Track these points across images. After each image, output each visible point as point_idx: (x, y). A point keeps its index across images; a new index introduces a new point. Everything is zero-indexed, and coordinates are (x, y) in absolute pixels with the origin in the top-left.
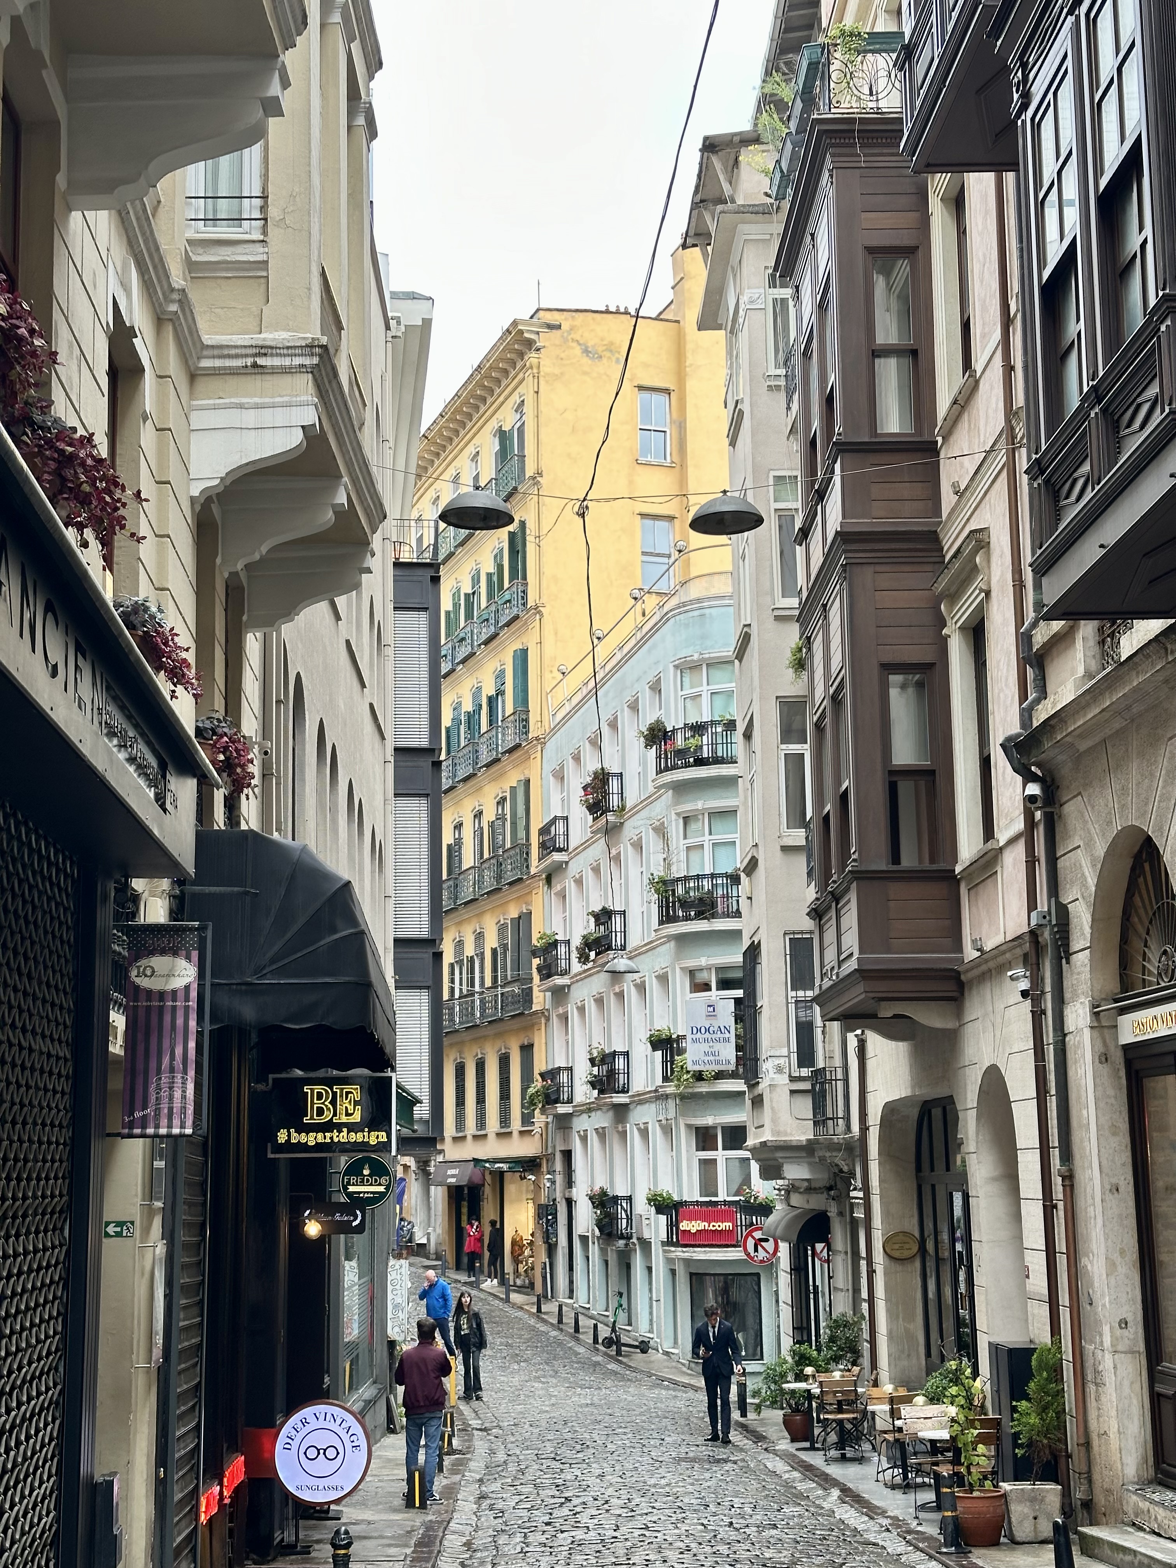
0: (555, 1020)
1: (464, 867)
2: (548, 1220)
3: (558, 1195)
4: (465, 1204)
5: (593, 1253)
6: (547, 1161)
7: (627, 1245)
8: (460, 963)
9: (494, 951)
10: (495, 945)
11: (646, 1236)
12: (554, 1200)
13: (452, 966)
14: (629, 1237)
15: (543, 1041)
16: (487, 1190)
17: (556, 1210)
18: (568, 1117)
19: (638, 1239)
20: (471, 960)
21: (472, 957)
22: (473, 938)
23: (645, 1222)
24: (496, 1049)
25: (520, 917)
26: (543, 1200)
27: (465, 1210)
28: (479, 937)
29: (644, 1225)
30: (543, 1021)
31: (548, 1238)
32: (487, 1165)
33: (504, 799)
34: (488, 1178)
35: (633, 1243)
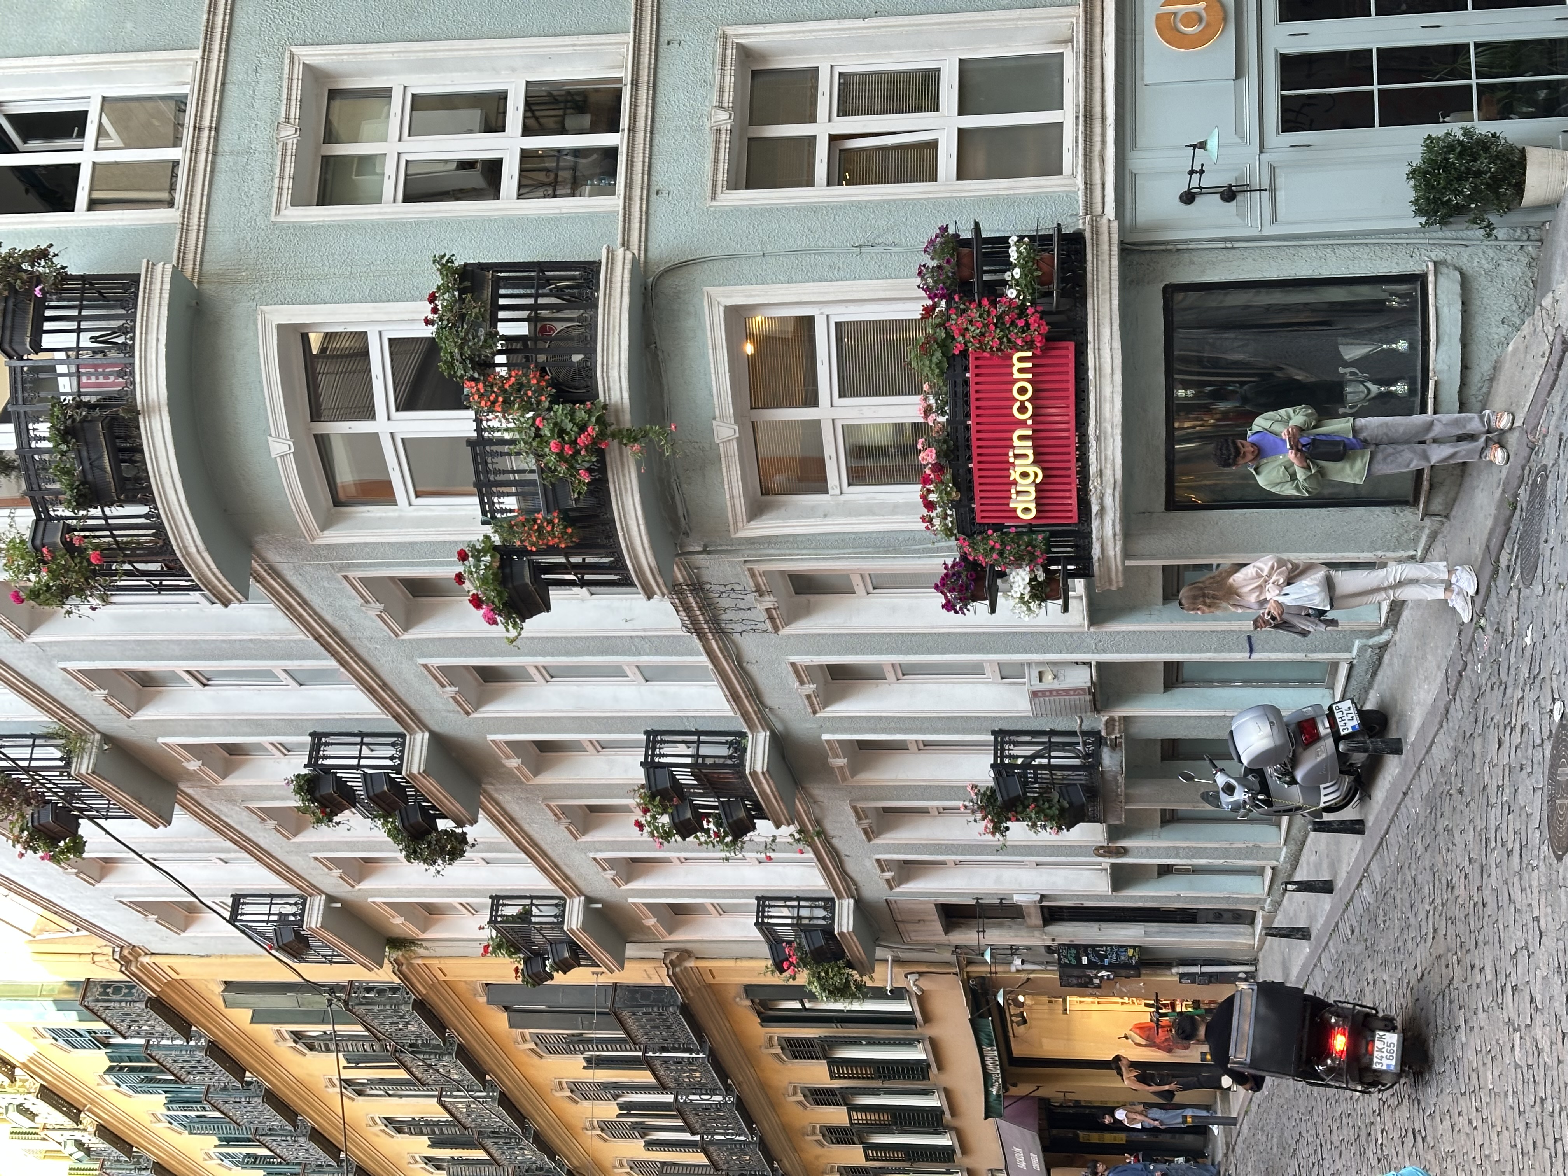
0: (683, 936)
1: (445, 1116)
2: (1091, 965)
3: (1039, 939)
4: (1082, 1135)
5: (1148, 853)
6: (970, 963)
7: (1115, 746)
8: (644, 1130)
9: (593, 1063)
10: (579, 1061)
11: (1082, 679)
12: (1049, 949)
13: (651, 1145)
14: (1096, 739)
15: (731, 964)
16: (1049, 1091)
17: (1069, 946)
18: (862, 907)
19: (1097, 707)
20: (628, 1108)
21: (621, 1106)
22: (586, 1104)
23: (1049, 683)
24: (777, 1064)
25: (506, 1008)
26: (1052, 975)
27: (1095, 1137)
28: (579, 1090)
29: (1056, 685)
30: (691, 964)
31: (1126, 966)
32: (994, 1090)
33: (298, 1036)
34: (1023, 1089)
35: (1110, 723)
